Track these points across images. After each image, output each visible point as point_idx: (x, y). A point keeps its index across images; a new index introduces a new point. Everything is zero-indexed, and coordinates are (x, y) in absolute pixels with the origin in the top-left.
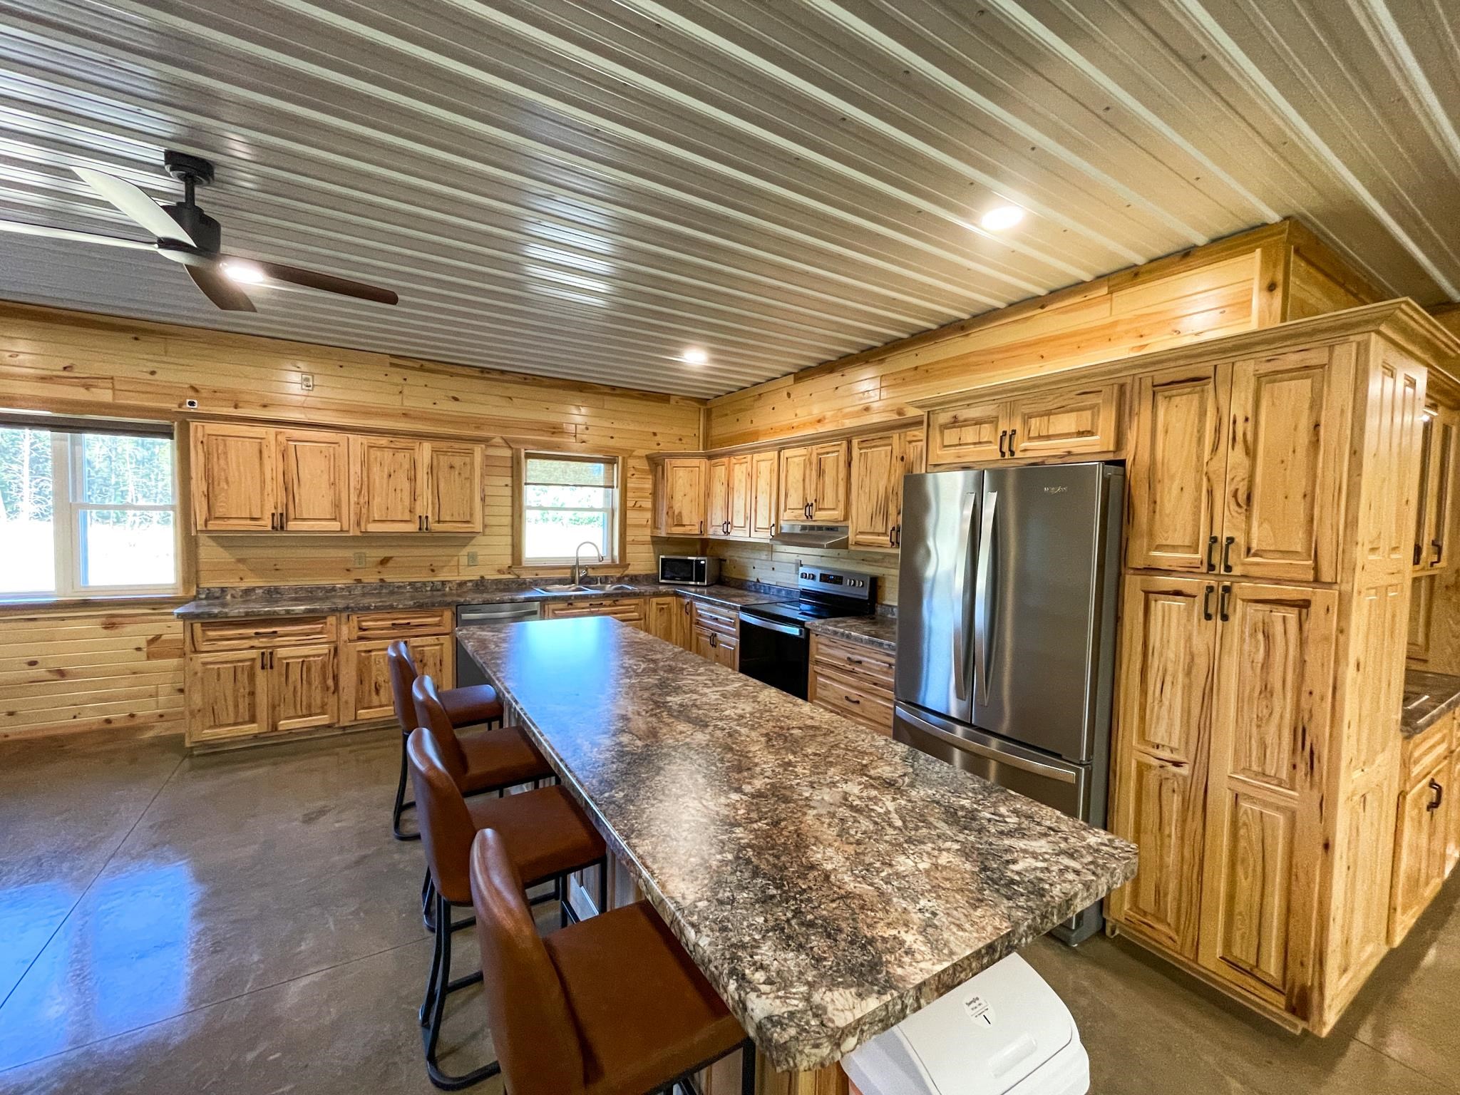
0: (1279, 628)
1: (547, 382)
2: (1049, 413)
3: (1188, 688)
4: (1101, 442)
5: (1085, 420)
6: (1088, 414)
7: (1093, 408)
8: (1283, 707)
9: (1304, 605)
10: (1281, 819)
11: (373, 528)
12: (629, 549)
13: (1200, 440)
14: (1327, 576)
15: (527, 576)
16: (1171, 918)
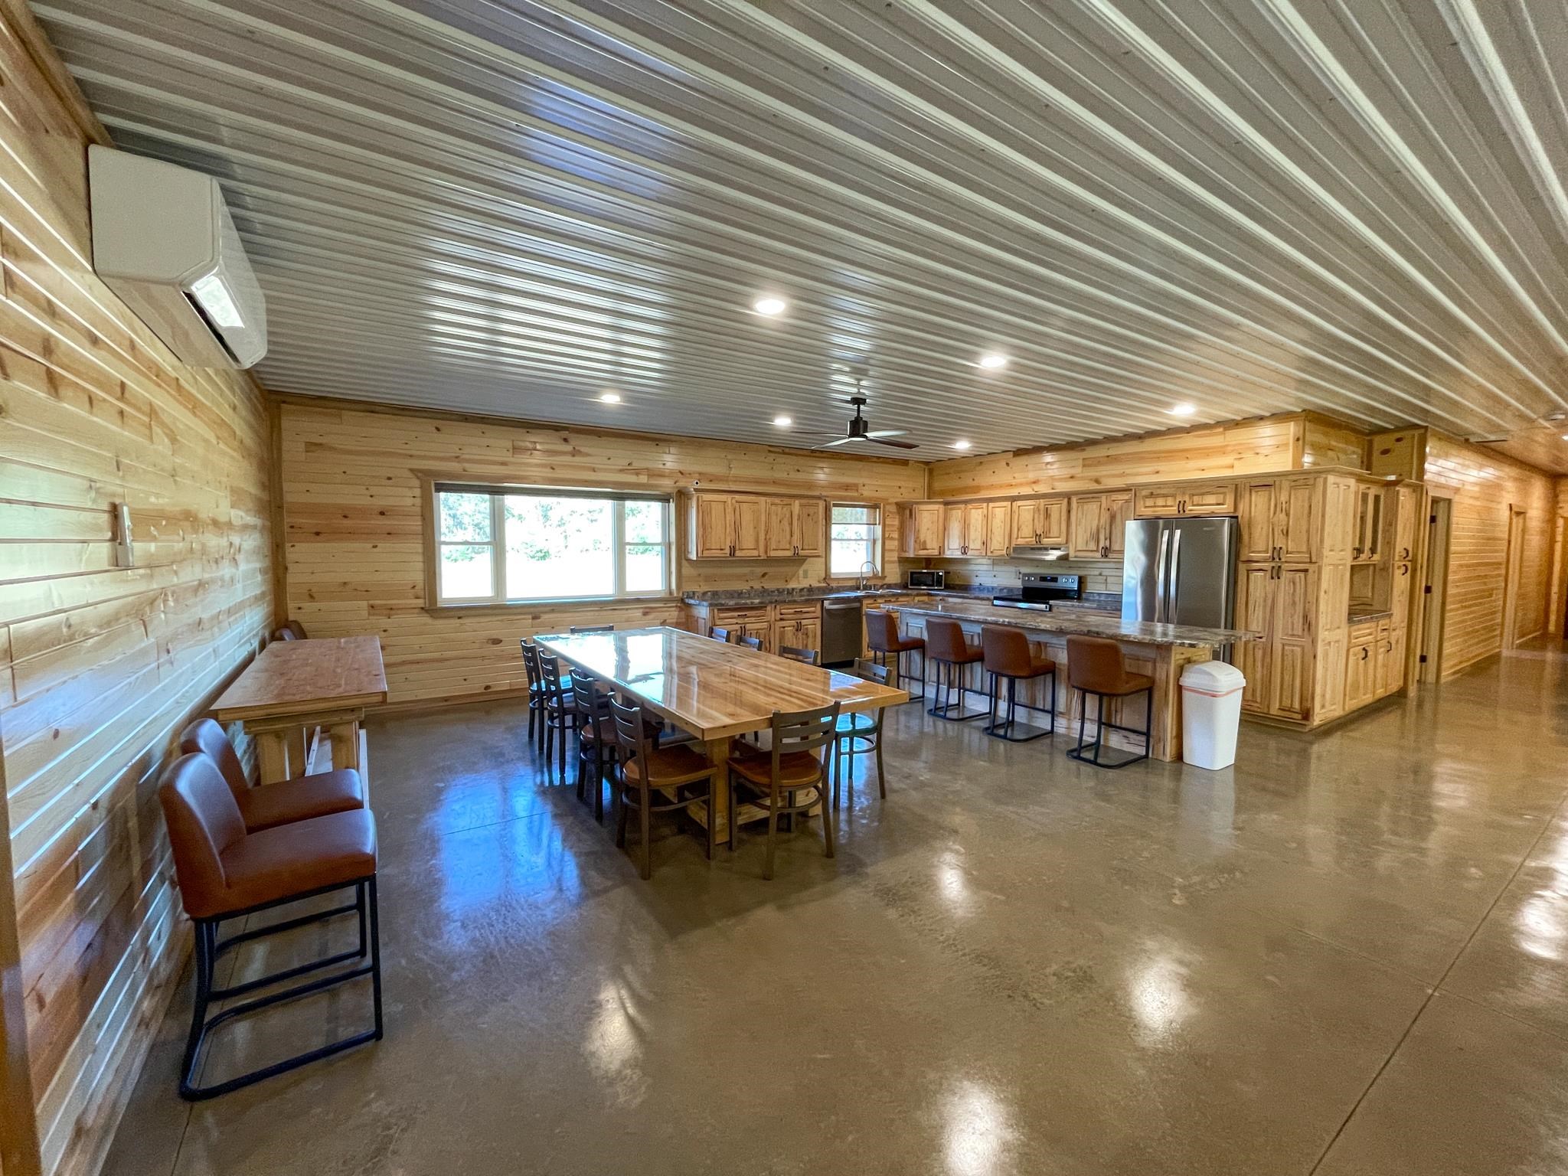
0: (1298, 580)
1: (844, 456)
2: (1203, 494)
3: (1265, 607)
4: (1227, 508)
5: (1220, 499)
6: (1222, 496)
7: (1224, 494)
8: (1300, 608)
9: (1306, 571)
10: (1298, 650)
11: (773, 554)
12: (886, 566)
13: (1269, 509)
14: (1314, 560)
15: (834, 585)
16: (1259, 700)
